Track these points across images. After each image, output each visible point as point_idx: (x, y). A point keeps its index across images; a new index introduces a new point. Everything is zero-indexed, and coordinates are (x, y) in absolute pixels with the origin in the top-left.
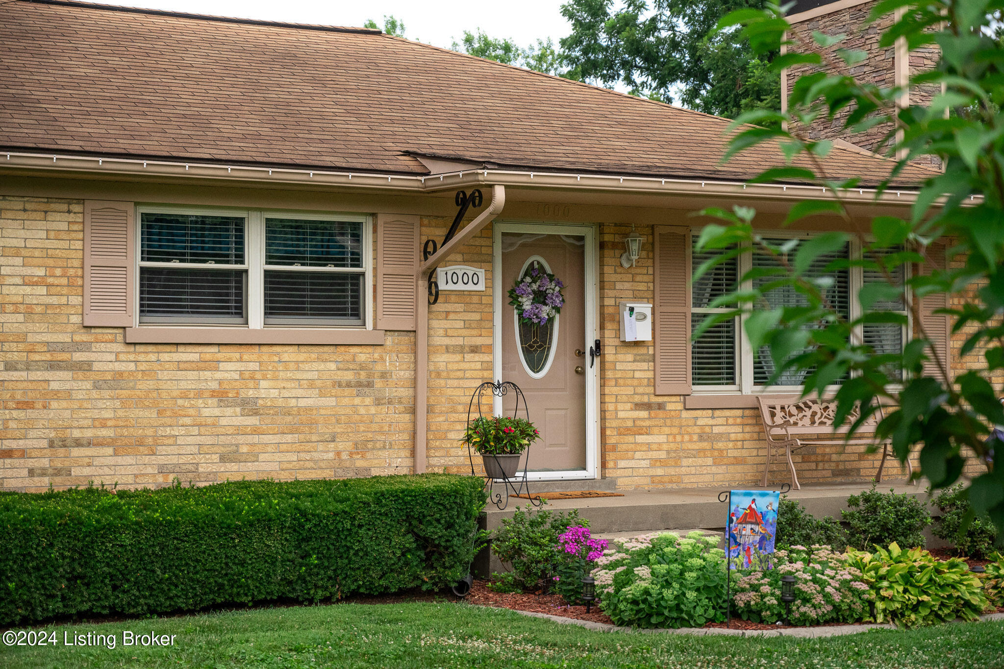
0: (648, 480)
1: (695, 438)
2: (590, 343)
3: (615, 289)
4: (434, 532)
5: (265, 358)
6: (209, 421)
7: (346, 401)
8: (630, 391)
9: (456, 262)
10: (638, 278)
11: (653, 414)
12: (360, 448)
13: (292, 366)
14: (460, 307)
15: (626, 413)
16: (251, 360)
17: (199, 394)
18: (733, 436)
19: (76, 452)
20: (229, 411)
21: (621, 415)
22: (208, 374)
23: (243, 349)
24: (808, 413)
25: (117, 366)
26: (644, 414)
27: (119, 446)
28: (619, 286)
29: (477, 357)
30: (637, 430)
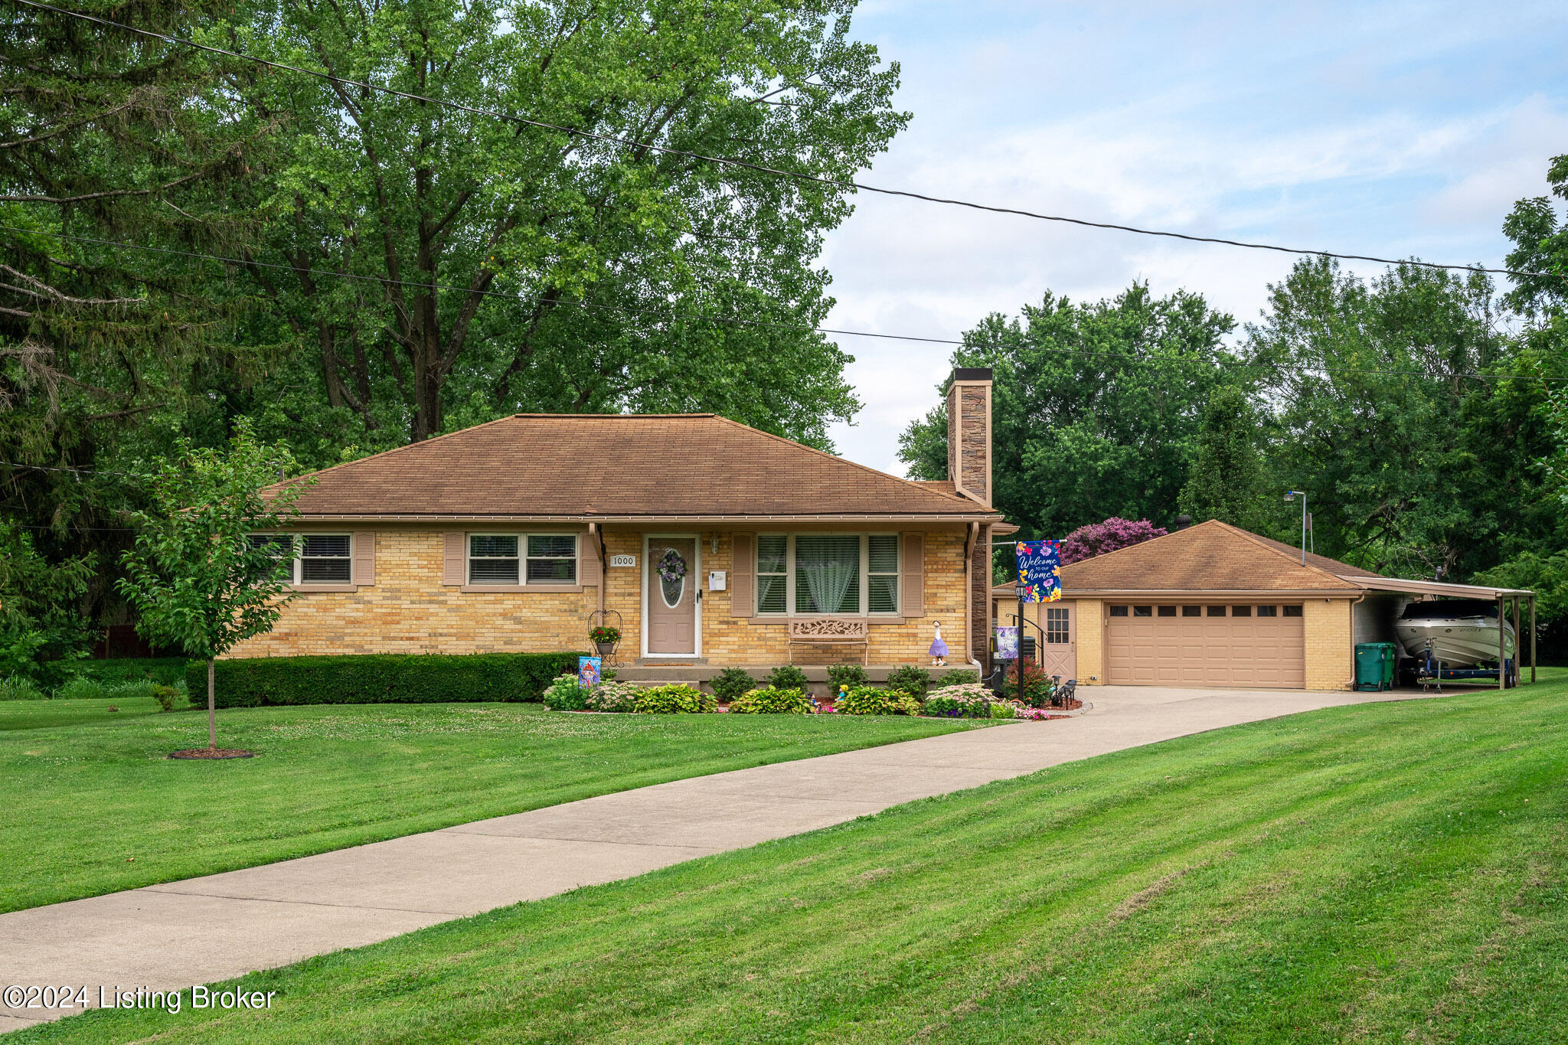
1: (755, 639)
2: (697, 591)
3: (709, 564)
5: (525, 598)
6: (499, 626)
7: (563, 618)
8: (717, 615)
9: (621, 554)
10: (722, 559)
11: (730, 626)
12: (571, 640)
13: (538, 602)
14: (623, 575)
15: (714, 626)
16: (518, 600)
17: (494, 615)
18: (778, 639)
19: (440, 639)
20: (508, 622)
21: (711, 626)
22: (498, 606)
23: (514, 594)
24: (819, 627)
25: (459, 602)
26: (725, 626)
27: (459, 637)
28: (711, 563)
30: (720, 634)
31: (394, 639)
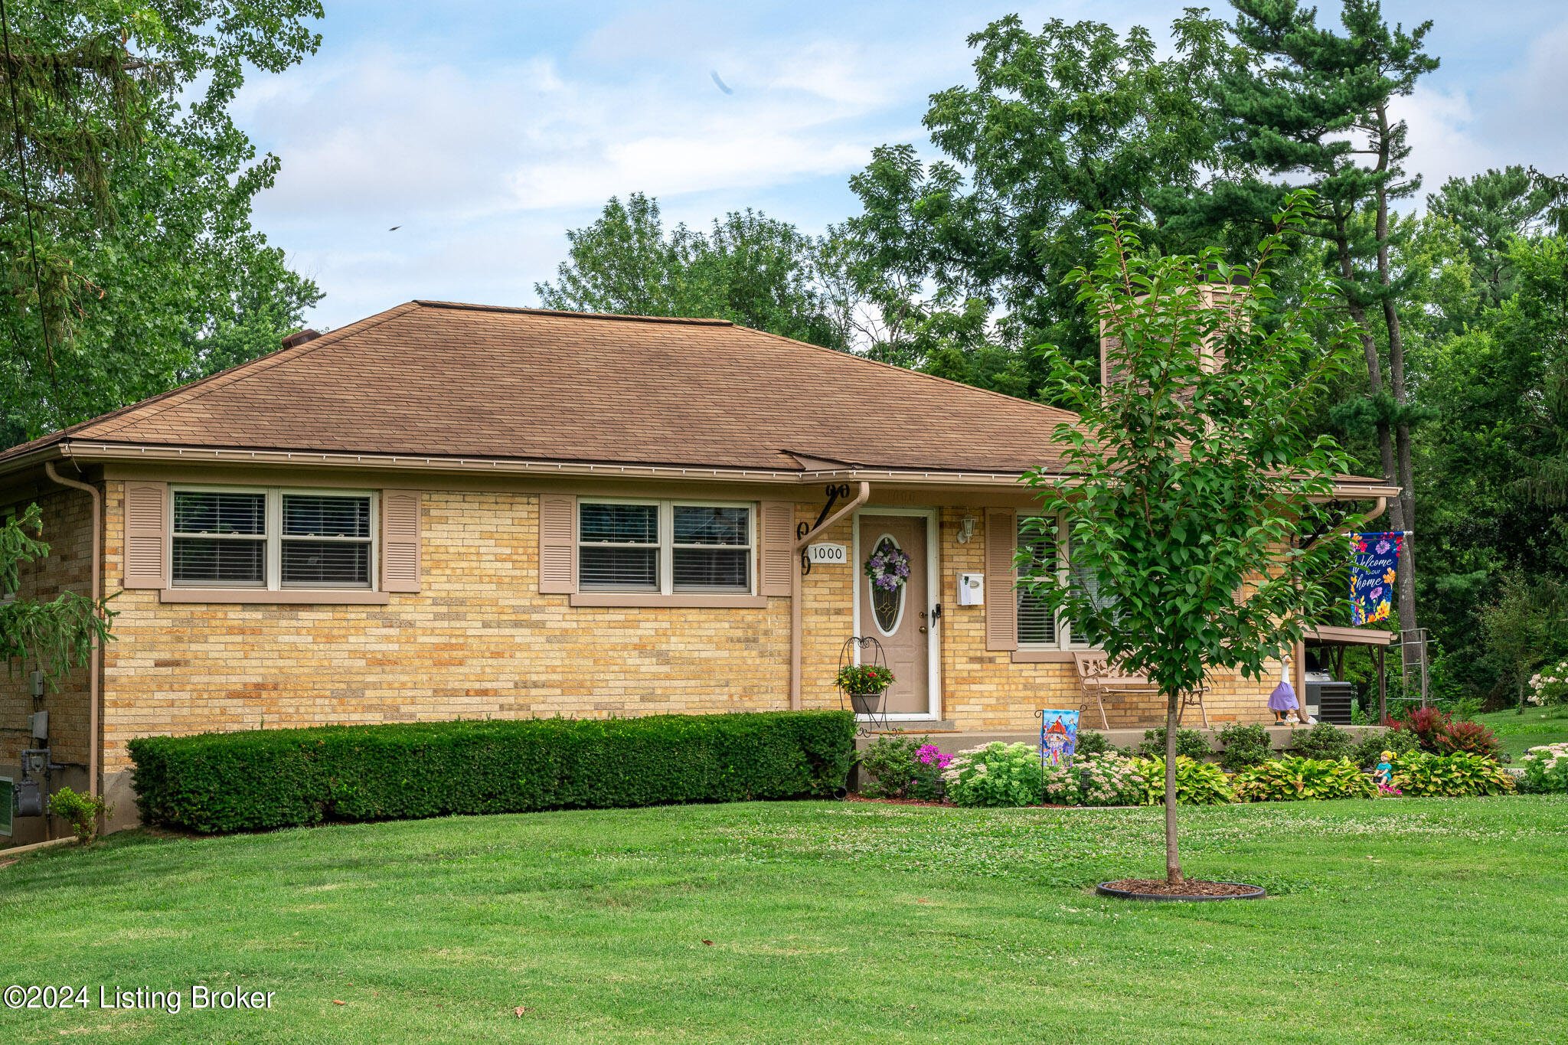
0: (980, 722)
1: (1021, 687)
2: (932, 607)
3: (952, 561)
4: (821, 749)
5: (674, 618)
6: (633, 669)
7: (737, 654)
8: (965, 647)
9: (824, 541)
10: (972, 552)
11: (985, 666)
12: (748, 692)
13: (695, 625)
14: (826, 577)
15: (962, 666)
16: (664, 620)
17: (625, 647)
18: (1053, 686)
19: (534, 692)
20: (647, 661)
21: (958, 667)
22: (631, 631)
23: (658, 611)
25: (564, 625)
26: (977, 666)
27: (566, 688)
28: (956, 559)
29: (840, 618)
30: (971, 680)
31: (454, 693)
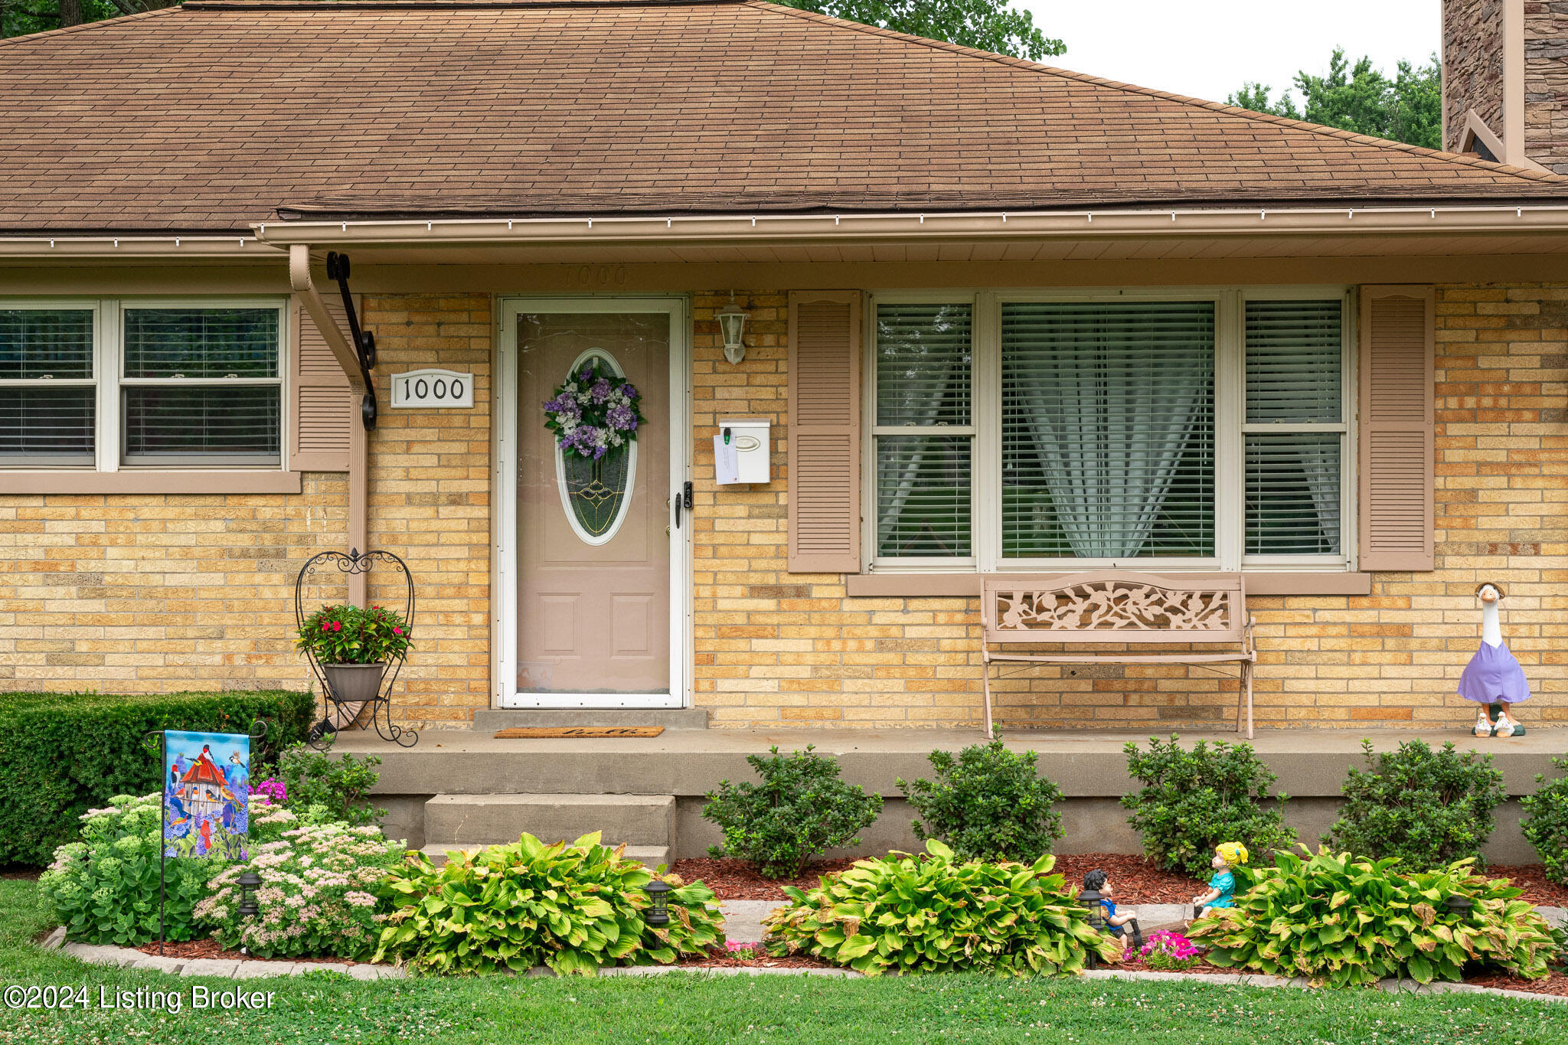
0: (775, 713)
1: (869, 645)
2: (676, 488)
3: (714, 399)
5: (114, 514)
6: (30, 605)
7: (240, 578)
8: (742, 565)
9: (425, 364)
10: (759, 380)
11: (785, 604)
12: (264, 650)
13: (155, 526)
14: (431, 434)
15: (734, 603)
16: (93, 518)
17: (15, 567)
18: (946, 644)
20: (61, 591)
21: (722, 604)
22: (29, 538)
23: (80, 501)
24: (1081, 605)
26: (769, 604)
28: (720, 393)
29: (462, 511)
30: (753, 629)
